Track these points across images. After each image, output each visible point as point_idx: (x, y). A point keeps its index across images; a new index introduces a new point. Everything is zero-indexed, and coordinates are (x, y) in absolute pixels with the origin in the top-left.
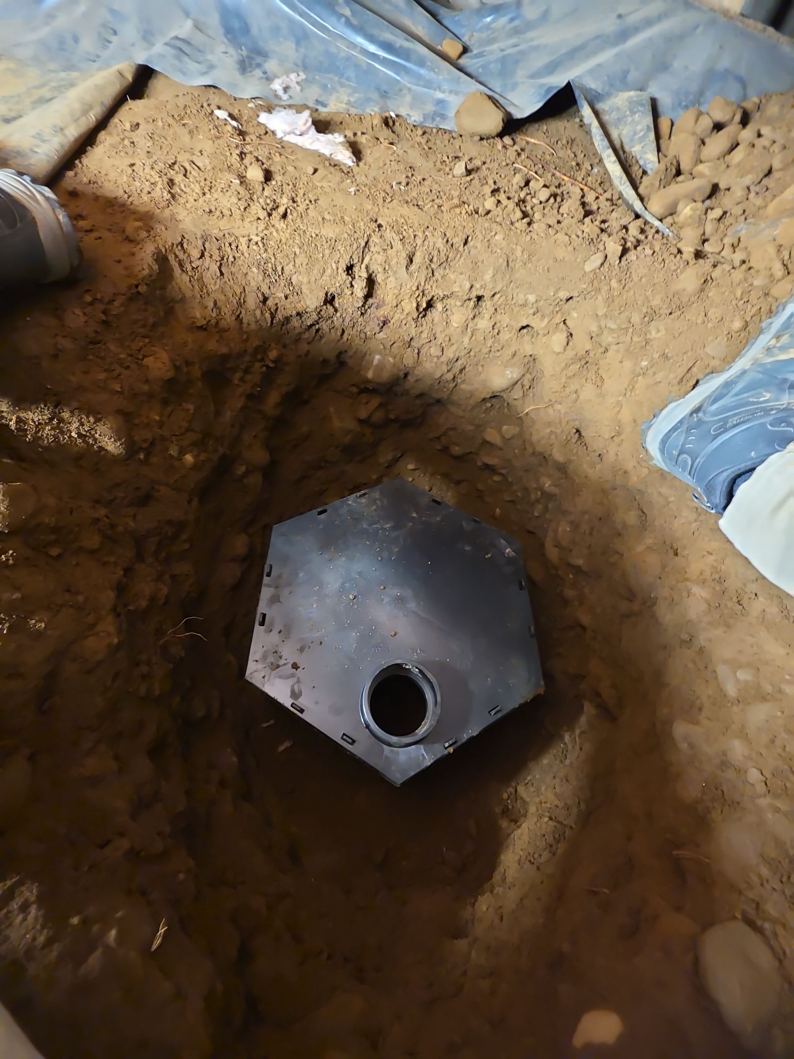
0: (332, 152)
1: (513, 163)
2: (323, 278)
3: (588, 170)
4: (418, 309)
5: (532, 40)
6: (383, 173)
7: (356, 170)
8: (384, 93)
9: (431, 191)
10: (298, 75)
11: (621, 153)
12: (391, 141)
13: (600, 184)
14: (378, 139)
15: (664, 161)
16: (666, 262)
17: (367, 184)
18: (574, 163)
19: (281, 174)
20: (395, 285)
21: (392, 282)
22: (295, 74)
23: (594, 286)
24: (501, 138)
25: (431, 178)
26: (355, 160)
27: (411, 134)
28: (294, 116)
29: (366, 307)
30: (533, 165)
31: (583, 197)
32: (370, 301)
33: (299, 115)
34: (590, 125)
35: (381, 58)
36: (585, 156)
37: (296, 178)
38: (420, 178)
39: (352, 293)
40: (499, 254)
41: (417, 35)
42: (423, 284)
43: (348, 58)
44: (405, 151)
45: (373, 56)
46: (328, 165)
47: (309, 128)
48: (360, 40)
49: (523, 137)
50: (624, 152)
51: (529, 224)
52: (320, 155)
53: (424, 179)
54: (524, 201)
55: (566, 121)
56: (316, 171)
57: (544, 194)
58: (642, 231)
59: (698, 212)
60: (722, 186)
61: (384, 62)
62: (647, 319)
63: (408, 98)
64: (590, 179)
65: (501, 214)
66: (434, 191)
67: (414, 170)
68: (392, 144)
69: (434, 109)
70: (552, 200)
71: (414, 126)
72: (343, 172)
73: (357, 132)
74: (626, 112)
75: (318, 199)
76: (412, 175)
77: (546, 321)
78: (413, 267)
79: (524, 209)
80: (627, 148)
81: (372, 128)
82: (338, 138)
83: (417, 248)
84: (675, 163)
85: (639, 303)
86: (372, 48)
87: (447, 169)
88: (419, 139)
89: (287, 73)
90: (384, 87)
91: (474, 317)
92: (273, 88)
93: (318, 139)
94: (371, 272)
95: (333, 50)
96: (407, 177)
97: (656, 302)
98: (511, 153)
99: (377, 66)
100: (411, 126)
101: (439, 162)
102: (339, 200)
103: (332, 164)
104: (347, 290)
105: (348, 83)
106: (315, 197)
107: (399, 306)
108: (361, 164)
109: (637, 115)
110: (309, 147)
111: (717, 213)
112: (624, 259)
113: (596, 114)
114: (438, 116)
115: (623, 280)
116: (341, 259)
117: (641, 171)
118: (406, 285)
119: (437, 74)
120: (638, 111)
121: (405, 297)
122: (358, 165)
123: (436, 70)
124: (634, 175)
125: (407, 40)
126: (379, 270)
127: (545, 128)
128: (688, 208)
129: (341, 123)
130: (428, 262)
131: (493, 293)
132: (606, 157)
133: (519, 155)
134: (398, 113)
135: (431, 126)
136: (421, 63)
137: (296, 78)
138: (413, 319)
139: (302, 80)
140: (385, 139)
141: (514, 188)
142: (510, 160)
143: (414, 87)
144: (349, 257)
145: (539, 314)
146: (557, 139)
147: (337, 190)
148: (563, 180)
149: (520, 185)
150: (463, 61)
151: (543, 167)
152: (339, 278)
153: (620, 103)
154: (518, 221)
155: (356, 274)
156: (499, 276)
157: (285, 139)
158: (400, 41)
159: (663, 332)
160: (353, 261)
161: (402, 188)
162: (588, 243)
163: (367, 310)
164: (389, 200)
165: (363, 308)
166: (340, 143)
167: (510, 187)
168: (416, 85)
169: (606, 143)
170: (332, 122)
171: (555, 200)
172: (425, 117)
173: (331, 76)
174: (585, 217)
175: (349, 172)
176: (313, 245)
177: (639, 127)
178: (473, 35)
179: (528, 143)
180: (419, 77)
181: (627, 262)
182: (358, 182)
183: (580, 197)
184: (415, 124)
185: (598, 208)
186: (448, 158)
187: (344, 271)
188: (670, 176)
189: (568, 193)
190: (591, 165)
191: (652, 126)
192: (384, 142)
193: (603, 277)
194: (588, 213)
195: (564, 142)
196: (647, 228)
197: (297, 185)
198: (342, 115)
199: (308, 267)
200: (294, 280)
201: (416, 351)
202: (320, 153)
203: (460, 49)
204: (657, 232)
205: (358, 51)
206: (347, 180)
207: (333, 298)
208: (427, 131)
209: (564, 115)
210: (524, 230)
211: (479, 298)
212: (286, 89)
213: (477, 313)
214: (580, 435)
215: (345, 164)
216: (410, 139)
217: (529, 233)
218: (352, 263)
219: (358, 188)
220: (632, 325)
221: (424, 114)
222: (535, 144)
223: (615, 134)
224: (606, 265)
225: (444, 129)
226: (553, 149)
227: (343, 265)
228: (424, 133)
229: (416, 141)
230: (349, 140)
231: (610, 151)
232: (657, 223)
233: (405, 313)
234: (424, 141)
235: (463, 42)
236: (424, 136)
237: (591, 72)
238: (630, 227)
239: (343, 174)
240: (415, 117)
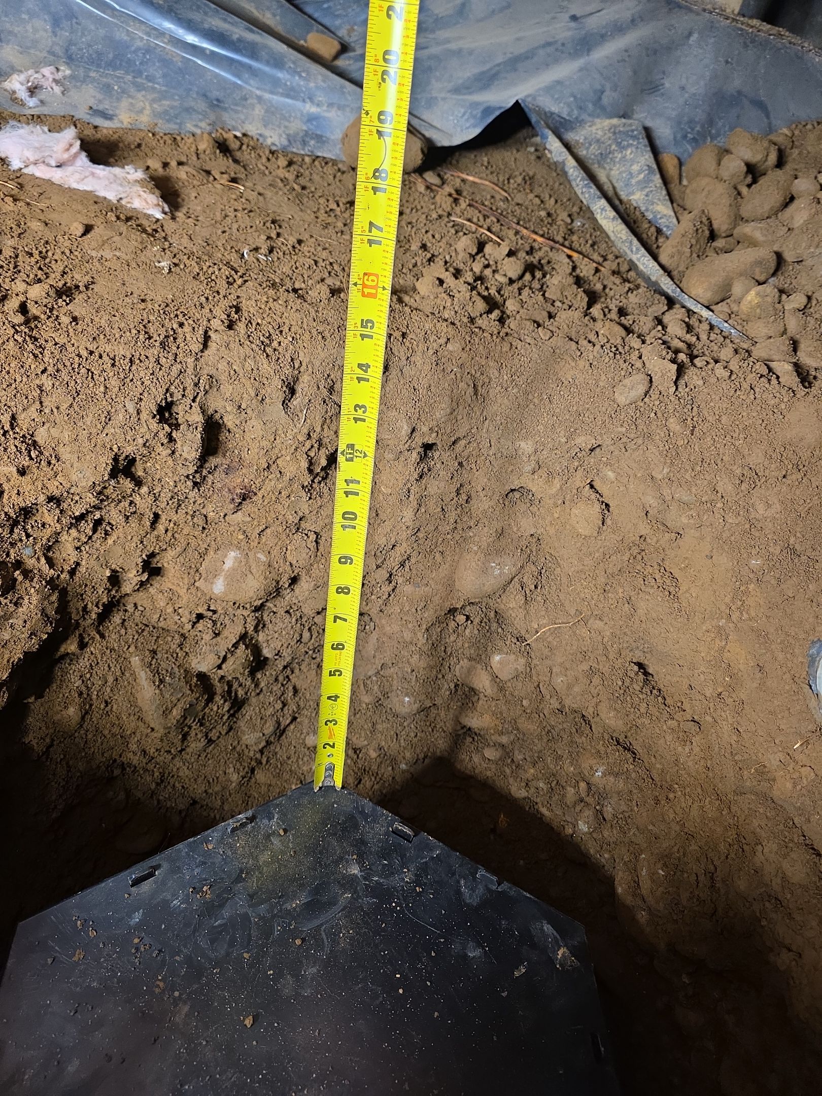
0: (122, 196)
1: (449, 214)
2: (105, 432)
3: (567, 224)
4: (310, 471)
5: (448, 41)
6: (224, 232)
7: (170, 226)
8: (215, 102)
9: (316, 262)
10: (58, 70)
11: (617, 202)
12: (233, 175)
13: (592, 246)
14: (208, 173)
15: (686, 218)
16: (757, 390)
17: (193, 253)
18: (543, 214)
19: (15, 234)
20: (261, 433)
21: (255, 428)
22: (52, 68)
23: (640, 427)
24: (421, 175)
25: (313, 240)
26: (167, 209)
27: (268, 164)
28: (44, 136)
29: (205, 472)
30: (481, 218)
31: (574, 268)
32: (213, 461)
33: (56, 135)
34: (563, 163)
35: (208, 52)
36: (556, 201)
37: (47, 242)
38: (292, 240)
39: (173, 452)
40: (458, 375)
41: (264, 23)
42: (318, 429)
43: (148, 50)
44: (260, 194)
45: (193, 48)
46: (114, 219)
47: (75, 156)
48: (168, 25)
49: (455, 174)
50: (621, 201)
51: (502, 320)
52: (97, 201)
53: (300, 242)
54: (480, 278)
55: (515, 152)
56: (88, 229)
57: (512, 268)
58: (689, 328)
59: (769, 299)
60: (789, 256)
61: (212, 57)
62: (744, 486)
63: (258, 111)
64: (575, 238)
65: (448, 304)
66: (321, 263)
67: (280, 227)
68: (234, 180)
69: (305, 128)
70: (528, 277)
71: (272, 152)
72: (144, 231)
73: (168, 160)
74: (610, 145)
75: (93, 283)
76: (278, 235)
77: (557, 483)
78: (296, 402)
79: (486, 293)
80: (623, 195)
81: (198, 155)
82: (134, 173)
83: (302, 370)
84: (704, 220)
85: (726, 458)
86: (191, 39)
87: (340, 224)
88: (282, 173)
89: (37, 66)
90: (215, 94)
91: (421, 477)
92: (8, 88)
93: (93, 174)
94: (210, 411)
95: (123, 36)
96: (269, 238)
97: (756, 458)
98: (443, 199)
99: (200, 62)
100: (267, 152)
101: (322, 211)
102: (138, 284)
103: (122, 217)
104: (161, 448)
105: (150, 84)
106: (88, 278)
107: (274, 467)
108: (180, 215)
109: (629, 152)
110: (74, 185)
111: (797, 300)
112: (682, 382)
113: (567, 146)
114: (312, 138)
115: (689, 419)
116: (146, 394)
117: (653, 229)
118: (285, 433)
119: (306, 79)
120: (630, 145)
121: (283, 452)
122: (173, 218)
123: (304, 75)
124: (644, 236)
125: (252, 31)
126: (229, 409)
127: (485, 159)
128: (753, 293)
129: (139, 146)
130: (325, 393)
131: (453, 439)
132: (599, 211)
133: (456, 201)
134: (244, 131)
135: (302, 152)
136: (278, 63)
137: (52, 73)
138: (303, 487)
139: (65, 78)
140: (222, 173)
141: (460, 257)
142: (443, 210)
143: (267, 96)
144: (162, 391)
145: (543, 472)
146: (507, 176)
147: (134, 265)
148: (534, 240)
149: (470, 251)
150: (341, 63)
151: (498, 221)
152: (144, 429)
153: (600, 133)
154: (481, 315)
155: (180, 417)
156: (462, 411)
157: (25, 171)
158: (238, 31)
159: (778, 507)
160: (171, 396)
161: (262, 257)
162: (611, 355)
163: (205, 477)
164: (239, 282)
165: (198, 475)
166: (136, 181)
167: (453, 254)
168: (272, 93)
169: (593, 190)
170: (121, 145)
171: (534, 277)
172: (291, 139)
173: (118, 73)
174: (590, 305)
175: (156, 231)
176: (83, 371)
177: (635, 168)
178: (353, 30)
179: (463, 180)
180: (276, 82)
181: (687, 390)
182: (176, 251)
183: (570, 271)
184: (274, 148)
185: (605, 287)
186: (338, 205)
187: (154, 417)
188: (703, 241)
189: (549, 262)
190: (570, 216)
191: (655, 166)
192: (221, 178)
193: (652, 415)
194: (593, 298)
195: (519, 179)
196: (693, 321)
197: (50, 254)
198: (142, 134)
199: (72, 411)
200: (41, 436)
201: (313, 537)
202: (98, 197)
203: (336, 46)
204: (712, 327)
205: (166, 40)
206: (153, 246)
207: (132, 461)
208: (295, 160)
209: (510, 141)
210: (496, 332)
211: (428, 447)
212: (33, 91)
213: (426, 470)
214: (646, 673)
215: (148, 217)
216: (267, 172)
217: (506, 338)
218: (169, 399)
219: (176, 261)
220: (719, 495)
221: (288, 135)
222: (474, 182)
223: (602, 176)
224: (654, 394)
225: (324, 158)
226: (506, 191)
227: (150, 406)
228: (290, 163)
229: (277, 177)
230: (156, 174)
231: (603, 202)
232: (705, 313)
233: (286, 479)
234: (291, 177)
235: (340, 38)
236: (292, 169)
237: (548, 90)
238: (666, 319)
239: (144, 236)
240: (274, 138)
